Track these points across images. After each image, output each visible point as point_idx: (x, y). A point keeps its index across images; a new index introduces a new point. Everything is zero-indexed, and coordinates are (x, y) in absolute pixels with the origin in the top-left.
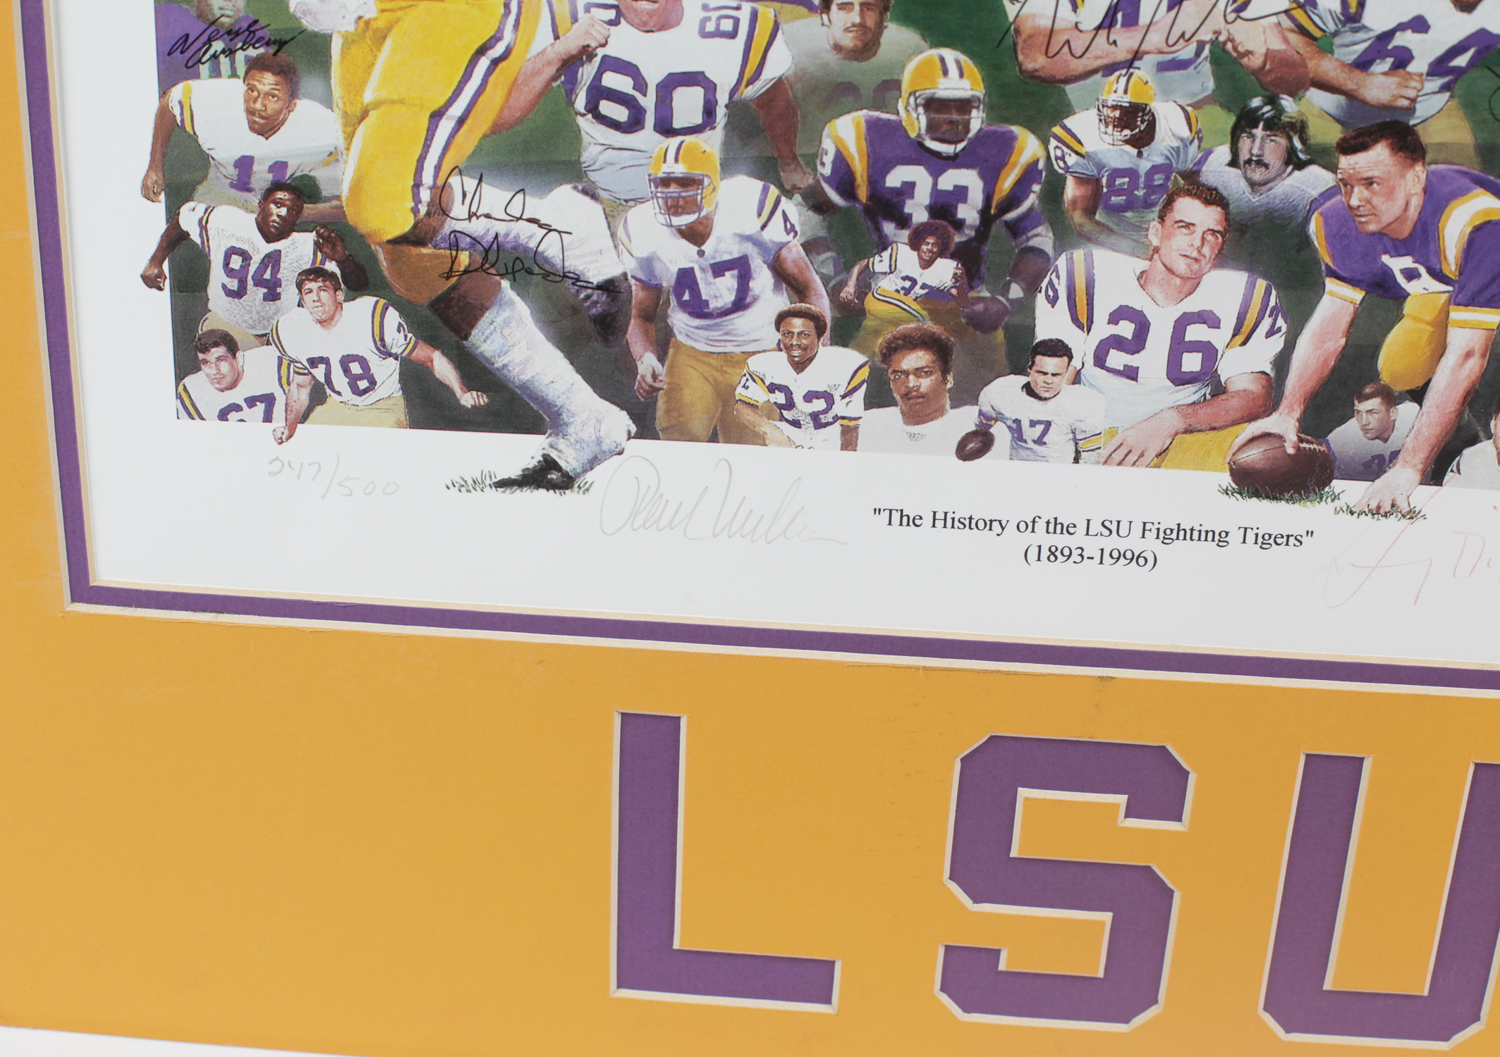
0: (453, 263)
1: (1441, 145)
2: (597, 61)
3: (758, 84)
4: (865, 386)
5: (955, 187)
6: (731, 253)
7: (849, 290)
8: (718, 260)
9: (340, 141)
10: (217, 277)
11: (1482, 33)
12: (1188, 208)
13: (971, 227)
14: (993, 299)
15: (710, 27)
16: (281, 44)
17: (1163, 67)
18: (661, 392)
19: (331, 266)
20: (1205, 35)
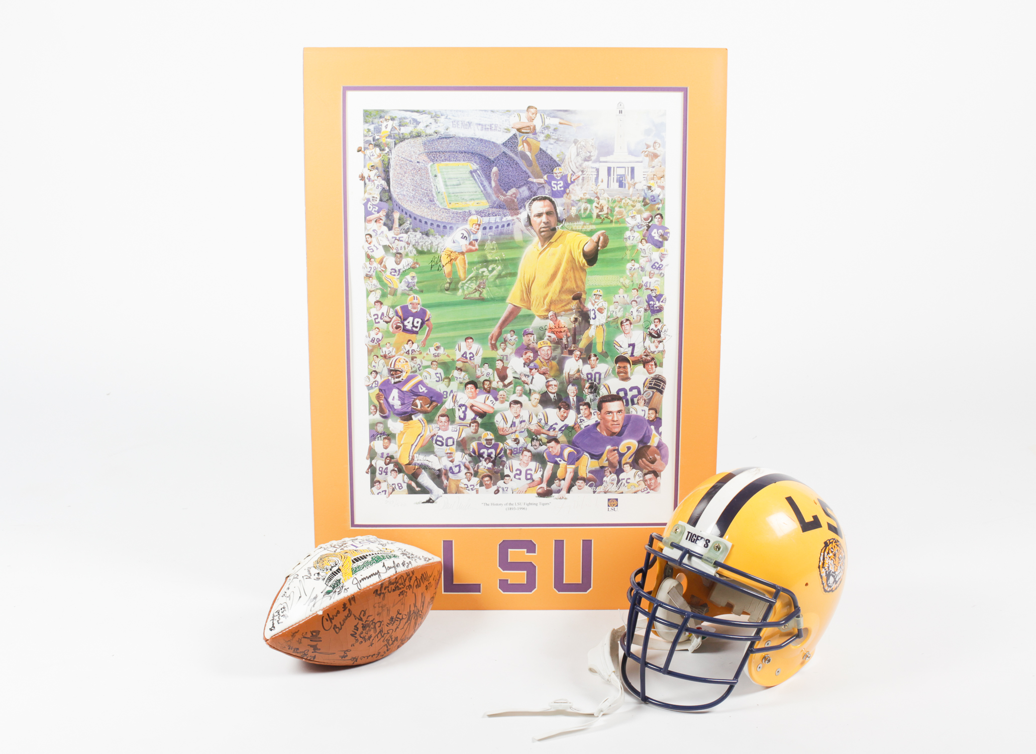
0: (415, 468)
1: (562, 441)
2: (436, 436)
3: (461, 438)
4: (479, 484)
5: (491, 452)
6: (458, 464)
7: (476, 469)
8: (456, 465)
9: (397, 450)
10: (378, 472)
11: (566, 424)
12: (526, 453)
13: (494, 458)
14: (498, 469)
15: (453, 430)
16: (388, 435)
17: (520, 432)
18: (448, 486)
19: (396, 469)
20: (526, 427)
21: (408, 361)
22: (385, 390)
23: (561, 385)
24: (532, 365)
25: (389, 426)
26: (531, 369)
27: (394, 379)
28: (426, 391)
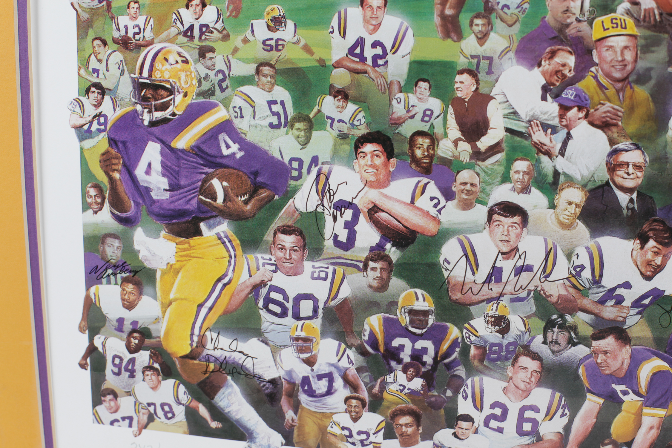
0: (207, 367)
1: (638, 338)
2: (268, 287)
3: (336, 300)
4: (383, 430)
5: (422, 347)
6: (325, 371)
7: (376, 389)
8: (320, 373)
9: (160, 314)
10: (109, 367)
11: (656, 289)
12: (525, 361)
13: (429, 365)
14: (439, 396)
15: (316, 275)
16: (136, 272)
17: (513, 300)
18: (296, 427)
19: (156, 366)
20: (532, 287)
21: (189, 58)
22: (124, 143)
23: (656, 166)
24: (569, 94)
25: (136, 247)
26: (564, 109)
27: (150, 112)
28: (239, 155)
